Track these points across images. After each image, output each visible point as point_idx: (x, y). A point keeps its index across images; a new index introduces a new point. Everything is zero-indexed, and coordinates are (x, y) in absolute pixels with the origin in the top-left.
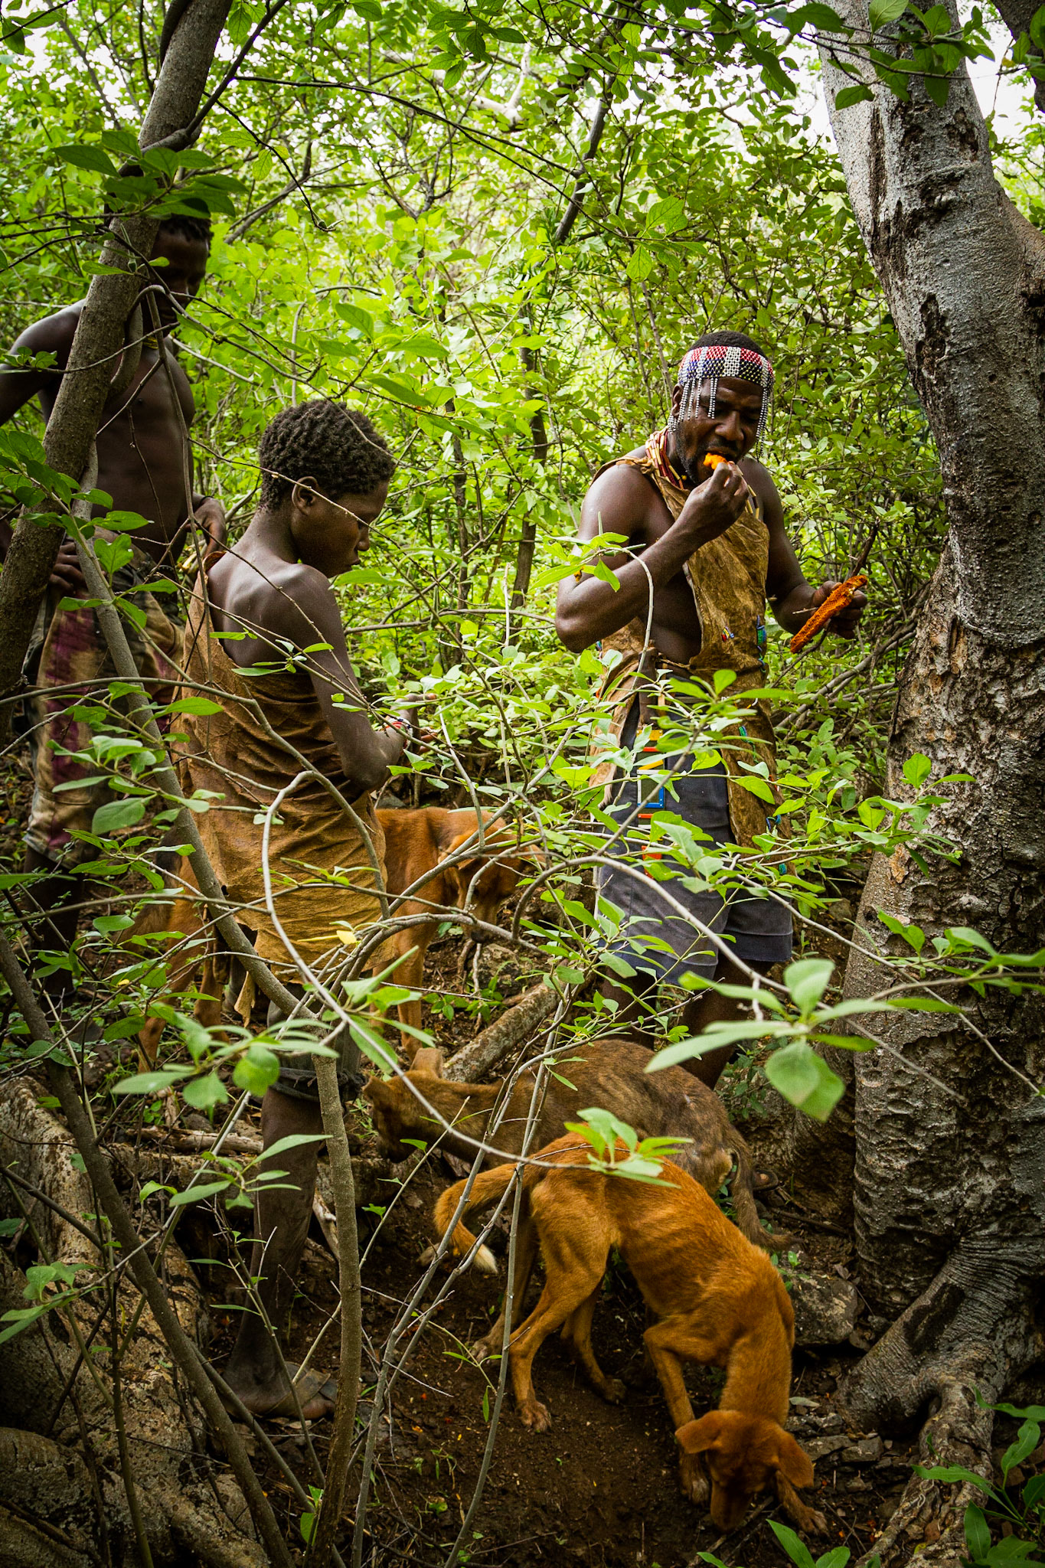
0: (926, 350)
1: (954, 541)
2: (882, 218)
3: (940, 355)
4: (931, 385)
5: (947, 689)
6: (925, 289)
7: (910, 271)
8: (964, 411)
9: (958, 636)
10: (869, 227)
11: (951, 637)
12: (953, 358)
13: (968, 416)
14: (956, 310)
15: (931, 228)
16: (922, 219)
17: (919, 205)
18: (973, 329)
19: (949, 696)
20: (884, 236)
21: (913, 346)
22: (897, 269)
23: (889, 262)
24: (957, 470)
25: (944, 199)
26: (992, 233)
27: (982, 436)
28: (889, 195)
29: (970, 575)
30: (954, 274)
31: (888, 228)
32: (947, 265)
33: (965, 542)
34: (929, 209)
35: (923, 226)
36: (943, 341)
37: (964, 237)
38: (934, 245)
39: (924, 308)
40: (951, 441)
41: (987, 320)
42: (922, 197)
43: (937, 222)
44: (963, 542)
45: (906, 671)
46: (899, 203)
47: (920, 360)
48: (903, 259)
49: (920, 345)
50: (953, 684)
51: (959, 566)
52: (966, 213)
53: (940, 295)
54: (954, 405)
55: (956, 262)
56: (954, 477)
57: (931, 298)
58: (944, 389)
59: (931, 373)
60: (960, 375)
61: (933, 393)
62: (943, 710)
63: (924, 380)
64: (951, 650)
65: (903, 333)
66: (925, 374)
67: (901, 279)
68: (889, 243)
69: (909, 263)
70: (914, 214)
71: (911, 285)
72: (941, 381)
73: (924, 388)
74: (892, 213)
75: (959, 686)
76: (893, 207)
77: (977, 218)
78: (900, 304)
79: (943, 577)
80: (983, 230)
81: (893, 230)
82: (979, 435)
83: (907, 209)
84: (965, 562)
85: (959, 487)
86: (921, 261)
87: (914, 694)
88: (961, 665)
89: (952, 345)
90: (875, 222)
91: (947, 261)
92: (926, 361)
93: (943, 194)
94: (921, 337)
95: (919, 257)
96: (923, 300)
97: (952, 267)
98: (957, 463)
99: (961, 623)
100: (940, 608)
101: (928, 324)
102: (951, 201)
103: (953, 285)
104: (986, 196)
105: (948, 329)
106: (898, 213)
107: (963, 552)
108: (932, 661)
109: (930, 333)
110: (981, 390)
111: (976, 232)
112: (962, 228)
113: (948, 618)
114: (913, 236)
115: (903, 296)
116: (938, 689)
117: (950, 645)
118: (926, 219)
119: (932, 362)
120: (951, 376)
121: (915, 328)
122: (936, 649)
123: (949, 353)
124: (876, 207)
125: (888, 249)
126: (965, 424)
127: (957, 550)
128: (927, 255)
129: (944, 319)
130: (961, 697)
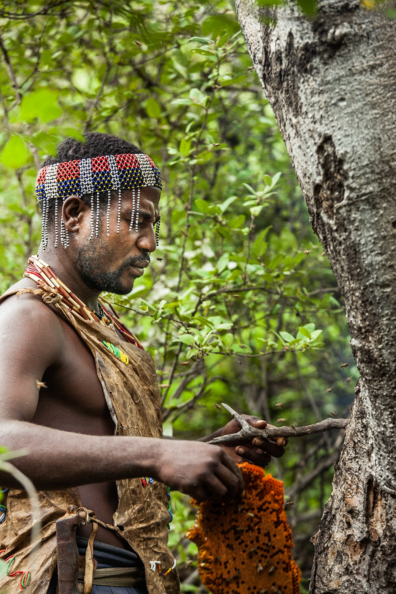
0: (325, 193)
1: (365, 394)
2: (273, 47)
3: (340, 199)
4: (331, 230)
5: (367, 558)
6: (321, 129)
7: (304, 109)
8: (367, 259)
9: (375, 498)
10: (260, 55)
11: (367, 499)
12: (352, 204)
13: (371, 265)
14: (354, 152)
15: (325, 64)
16: (314, 53)
17: (311, 38)
18: (373, 172)
19: (370, 566)
20: (276, 68)
21: (311, 187)
22: (290, 104)
23: (282, 96)
24: (364, 320)
25: (337, 32)
26: (391, 67)
27: (388, 286)
28: (281, 23)
29: (383, 433)
30: (352, 114)
31: (279, 59)
32: (343, 104)
33: (376, 397)
34: (322, 43)
35: (316, 61)
36: (341, 185)
37: (361, 73)
38: (328, 83)
39: (320, 149)
40: (354, 290)
41: (387, 163)
42: (315, 30)
43: (331, 57)
44: (375, 397)
45: (322, 534)
46: (290, 35)
47: (318, 203)
48: (296, 95)
49: (317, 188)
50: (374, 553)
51: (372, 423)
52: (362, 48)
53: (337, 136)
54: (356, 252)
55: (353, 100)
56: (360, 329)
57: (328, 139)
58: (344, 235)
59: (330, 217)
60: (361, 221)
61: (334, 239)
62: (364, 582)
63: (323, 224)
64: (368, 515)
65: (300, 173)
66: (325, 218)
67: (296, 116)
68: (282, 76)
69: (303, 100)
70: (306, 48)
71: (305, 124)
72: (342, 226)
73: (324, 233)
74: (283, 44)
75: (379, 555)
76: (284, 39)
77: (374, 53)
78: (295, 142)
79: (355, 433)
80: (381, 65)
81: (285, 62)
82: (384, 285)
83: (299, 42)
84: (378, 418)
85: (366, 338)
86: (316, 99)
87: (331, 562)
88: (380, 531)
89: (352, 189)
90: (266, 52)
91: (342, 99)
92: (325, 204)
93: (337, 26)
94: (319, 179)
95: (312, 93)
96: (319, 141)
97: (348, 106)
98: (363, 314)
99: (378, 485)
100: (354, 465)
101: (325, 166)
102: (345, 35)
103: (351, 126)
104: (383, 27)
105: (346, 172)
106: (290, 45)
107: (375, 408)
108: (349, 525)
109: (328, 176)
110: (384, 238)
111: (373, 68)
112: (358, 63)
113: (363, 477)
114: (306, 71)
115: (297, 133)
116: (357, 558)
117: (367, 508)
118: (320, 53)
119: (331, 207)
120: (352, 222)
121: (312, 169)
122: (352, 512)
123: (349, 198)
124: (267, 35)
125: (281, 82)
126: (369, 273)
127: (368, 404)
128: (321, 92)
129: (341, 162)
130: (382, 567)
